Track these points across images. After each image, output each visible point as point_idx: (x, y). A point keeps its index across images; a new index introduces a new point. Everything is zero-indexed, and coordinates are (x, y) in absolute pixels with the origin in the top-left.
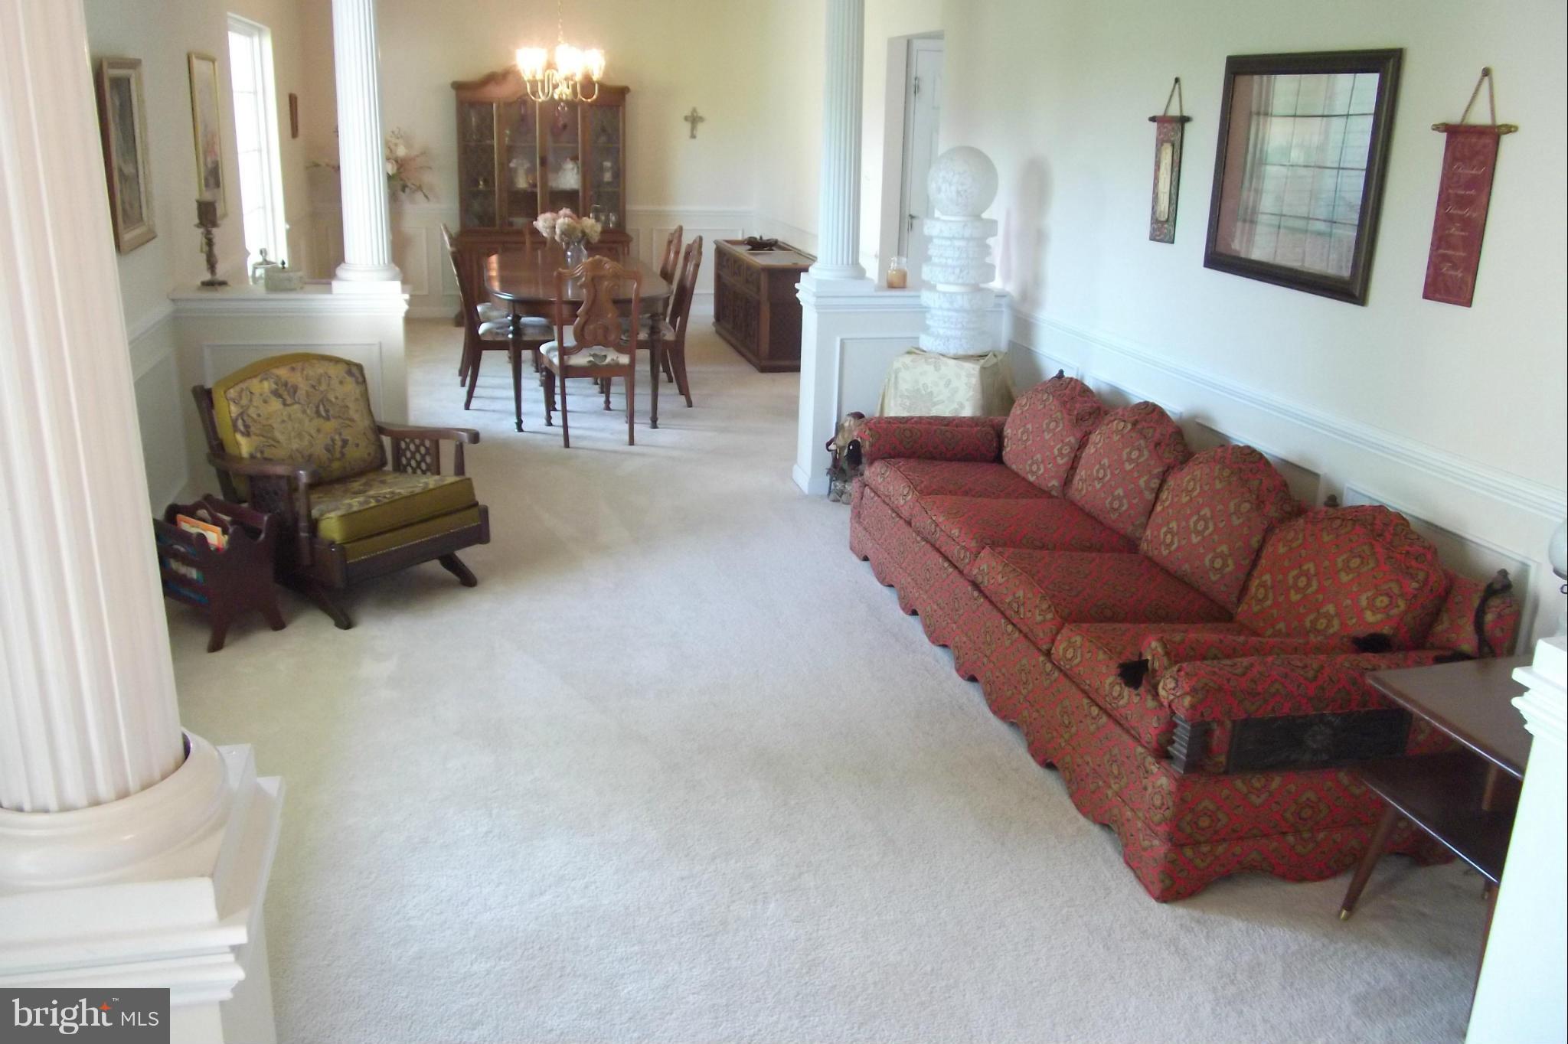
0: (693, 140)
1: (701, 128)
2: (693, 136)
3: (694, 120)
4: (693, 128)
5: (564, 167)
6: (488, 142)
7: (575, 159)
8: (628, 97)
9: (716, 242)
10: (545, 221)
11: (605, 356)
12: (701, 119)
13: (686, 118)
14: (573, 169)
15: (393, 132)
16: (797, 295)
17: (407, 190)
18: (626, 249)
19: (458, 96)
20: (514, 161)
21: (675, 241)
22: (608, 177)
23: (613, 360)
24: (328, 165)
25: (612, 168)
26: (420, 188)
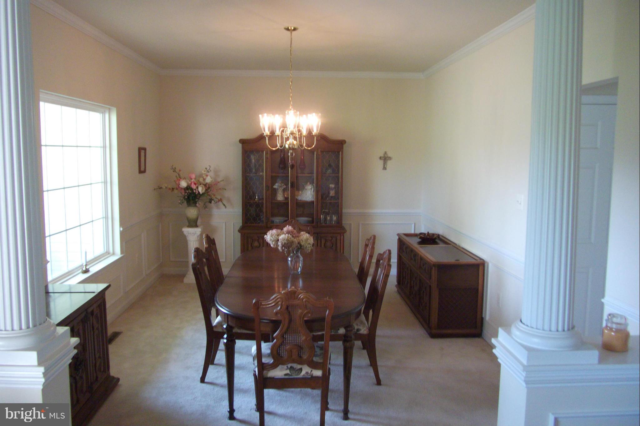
0: (385, 171)
1: (389, 163)
2: (385, 168)
3: (385, 159)
4: (385, 164)
5: (306, 188)
6: (261, 174)
7: (312, 183)
8: (345, 146)
9: (398, 235)
10: (272, 236)
11: (301, 370)
12: (390, 158)
13: (380, 158)
14: (311, 189)
15: (206, 169)
16: (494, 351)
17: (213, 202)
18: (342, 237)
19: (243, 148)
20: (277, 184)
21: (370, 246)
22: (332, 193)
23: (307, 373)
24: (166, 188)
25: (335, 188)
26: (221, 200)
